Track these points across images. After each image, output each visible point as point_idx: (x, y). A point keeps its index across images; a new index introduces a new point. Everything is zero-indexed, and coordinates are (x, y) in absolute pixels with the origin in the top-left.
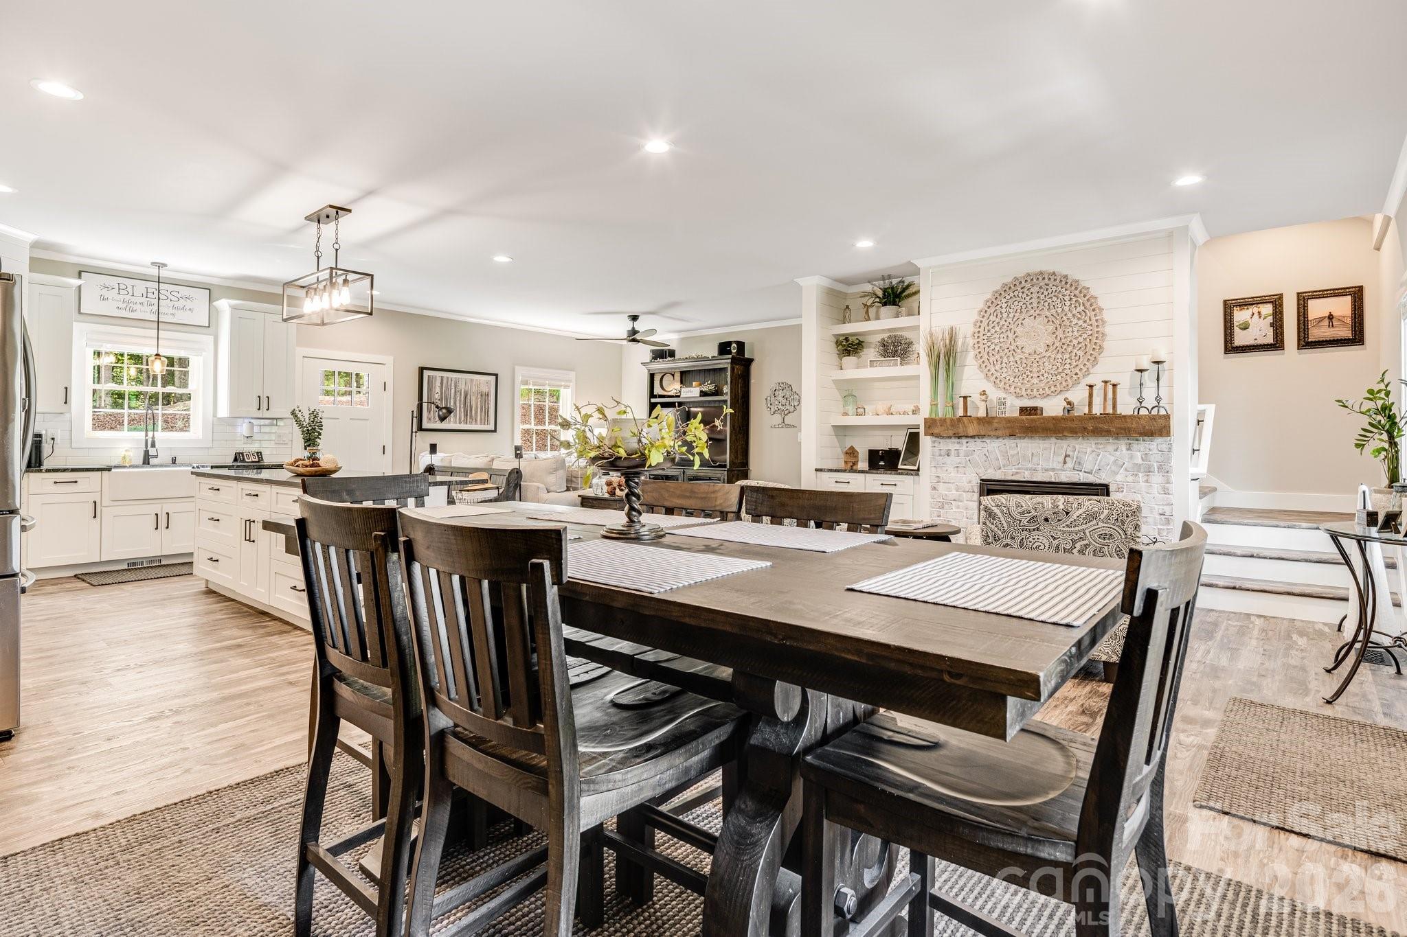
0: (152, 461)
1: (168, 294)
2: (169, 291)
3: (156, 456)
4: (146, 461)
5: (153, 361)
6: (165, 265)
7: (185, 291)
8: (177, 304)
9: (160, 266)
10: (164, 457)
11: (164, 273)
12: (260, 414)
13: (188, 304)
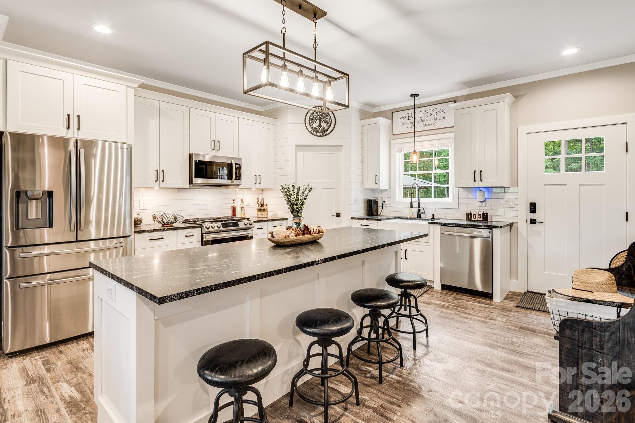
0: (422, 216)
1: (431, 112)
2: (432, 110)
3: (424, 213)
4: (419, 217)
5: (412, 156)
6: (417, 95)
7: (440, 107)
8: (436, 117)
9: (414, 95)
10: (428, 215)
11: (418, 101)
12: (476, 185)
13: (442, 115)
